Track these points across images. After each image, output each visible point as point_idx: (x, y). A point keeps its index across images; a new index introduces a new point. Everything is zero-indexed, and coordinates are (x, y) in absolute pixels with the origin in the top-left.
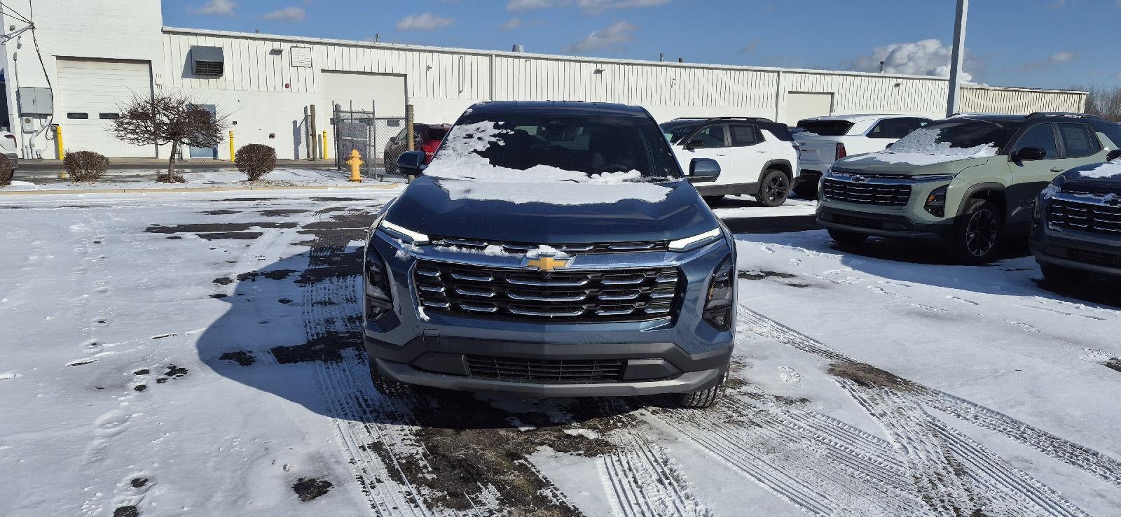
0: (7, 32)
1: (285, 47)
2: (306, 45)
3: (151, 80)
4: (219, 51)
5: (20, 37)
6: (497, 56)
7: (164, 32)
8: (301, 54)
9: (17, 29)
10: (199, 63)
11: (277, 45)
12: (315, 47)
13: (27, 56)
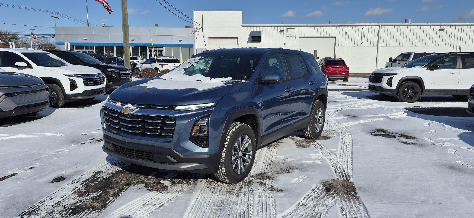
0: (195, 30)
1: (285, 29)
2: (294, 27)
3: (237, 44)
4: (260, 32)
5: (199, 31)
6: (382, 25)
7: (243, 26)
8: (291, 31)
9: (198, 29)
10: (252, 37)
11: (282, 28)
12: (297, 28)
13: (200, 37)
